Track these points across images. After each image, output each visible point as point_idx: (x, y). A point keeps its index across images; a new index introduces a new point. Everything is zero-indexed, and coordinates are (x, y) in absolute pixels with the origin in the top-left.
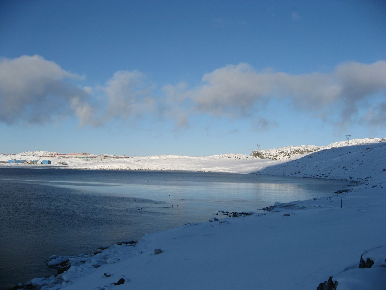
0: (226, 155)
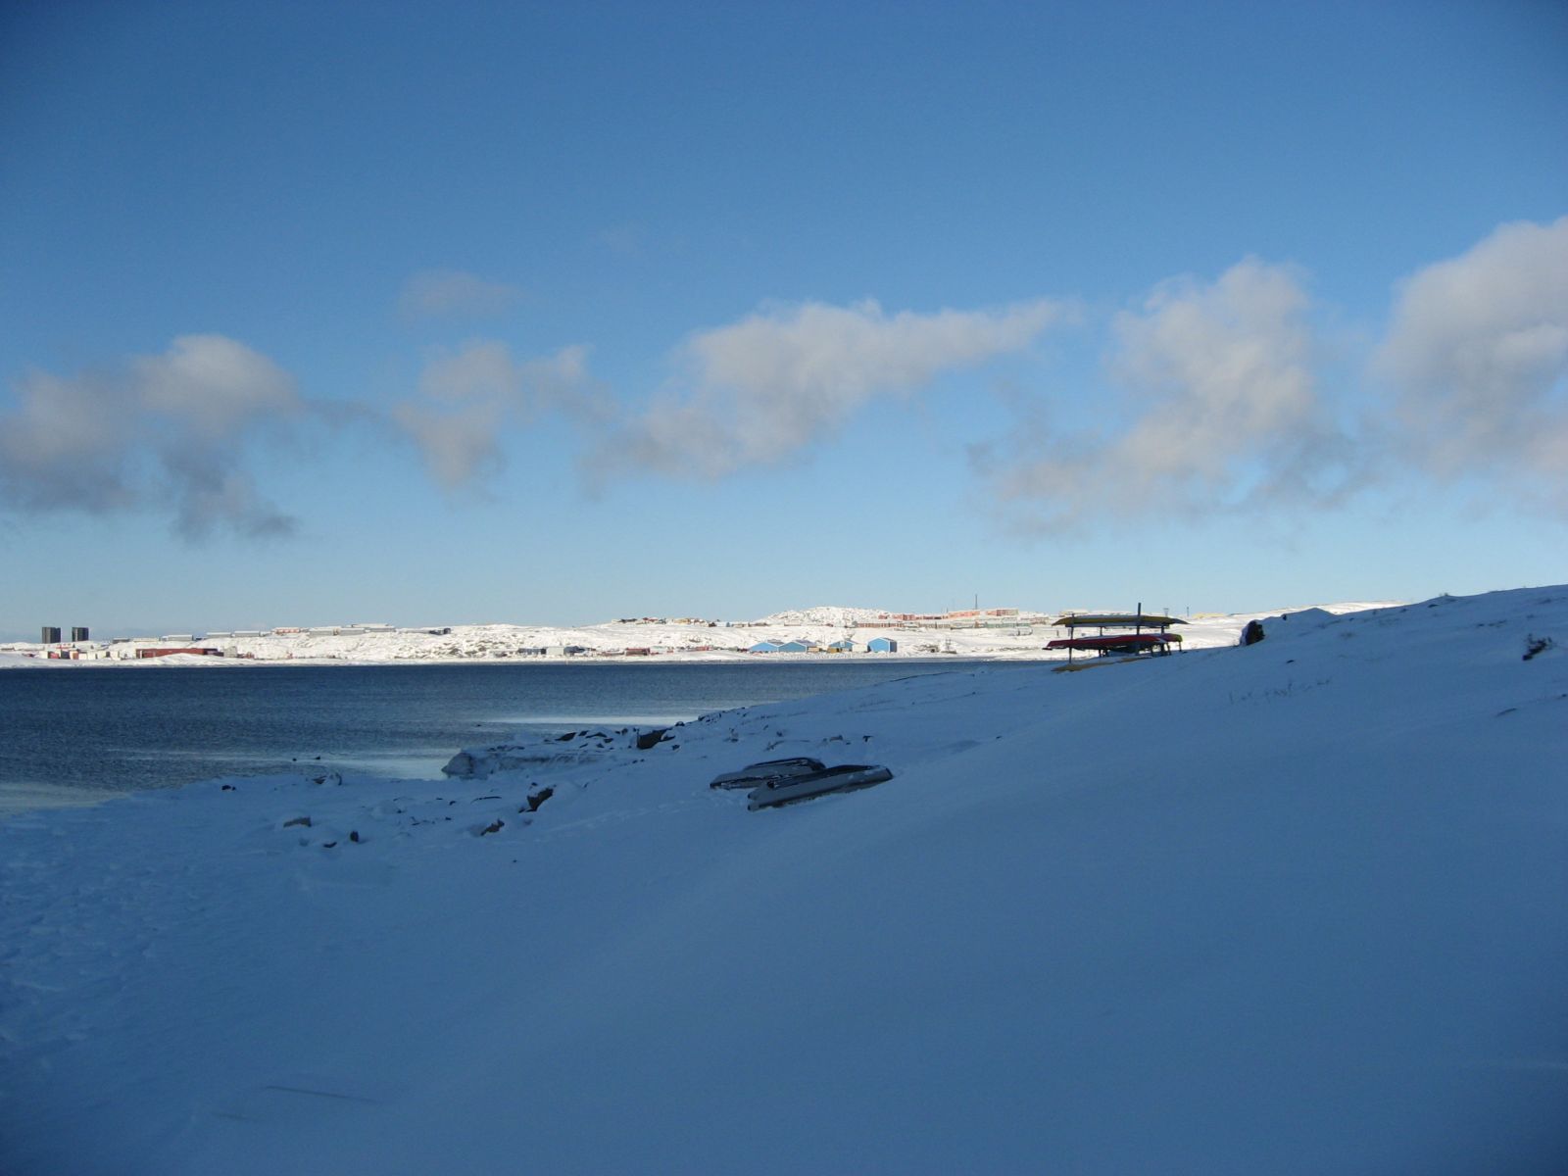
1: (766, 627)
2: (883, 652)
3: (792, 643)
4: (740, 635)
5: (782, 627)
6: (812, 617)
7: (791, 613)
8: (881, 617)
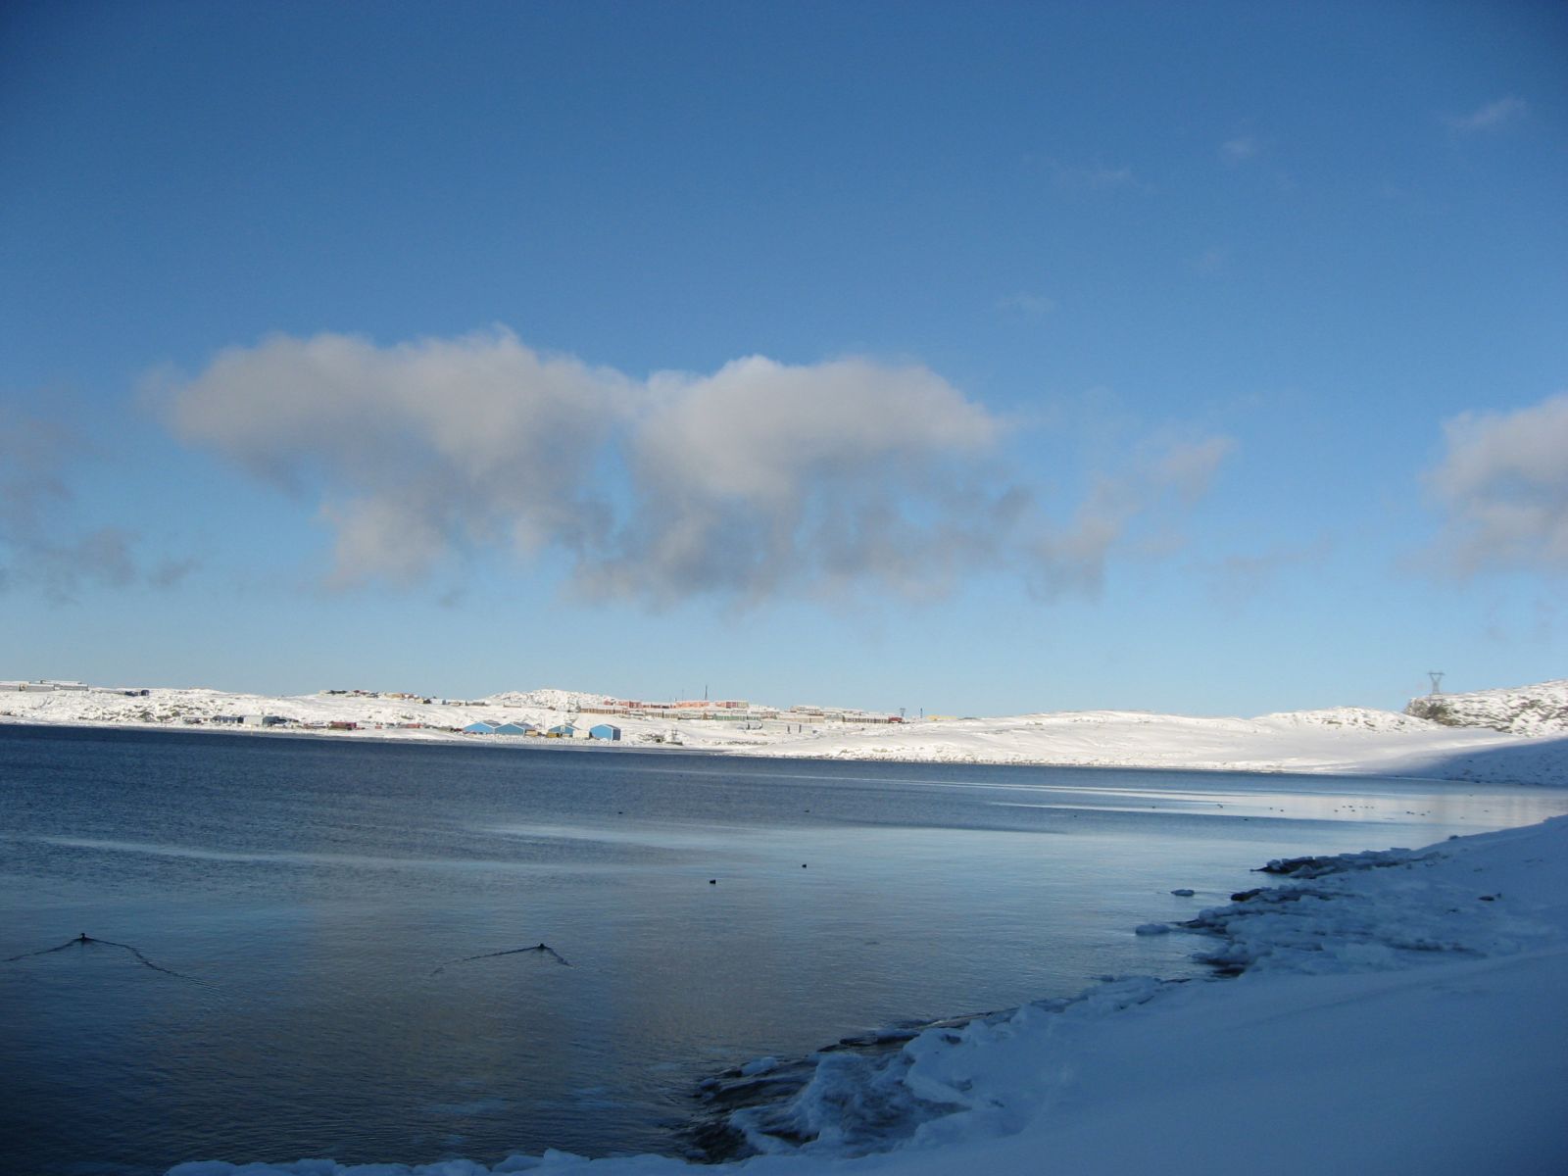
0: (1321, 714)
1: (484, 707)
2: (605, 739)
3: (509, 725)
4: (456, 713)
5: (501, 707)
6: (536, 699)
7: (513, 694)
8: (606, 703)
